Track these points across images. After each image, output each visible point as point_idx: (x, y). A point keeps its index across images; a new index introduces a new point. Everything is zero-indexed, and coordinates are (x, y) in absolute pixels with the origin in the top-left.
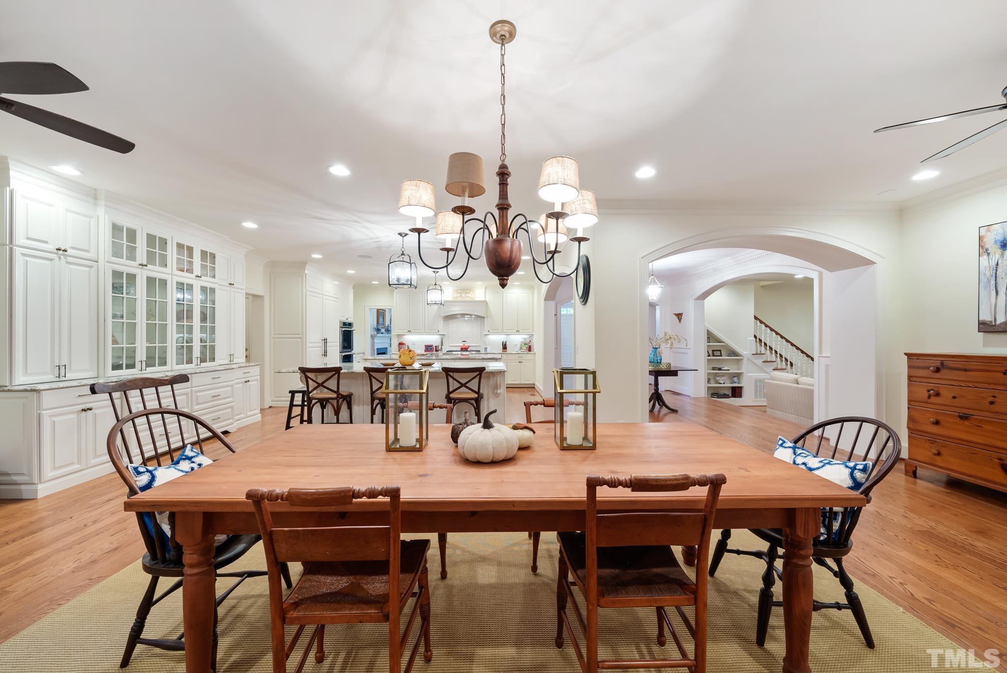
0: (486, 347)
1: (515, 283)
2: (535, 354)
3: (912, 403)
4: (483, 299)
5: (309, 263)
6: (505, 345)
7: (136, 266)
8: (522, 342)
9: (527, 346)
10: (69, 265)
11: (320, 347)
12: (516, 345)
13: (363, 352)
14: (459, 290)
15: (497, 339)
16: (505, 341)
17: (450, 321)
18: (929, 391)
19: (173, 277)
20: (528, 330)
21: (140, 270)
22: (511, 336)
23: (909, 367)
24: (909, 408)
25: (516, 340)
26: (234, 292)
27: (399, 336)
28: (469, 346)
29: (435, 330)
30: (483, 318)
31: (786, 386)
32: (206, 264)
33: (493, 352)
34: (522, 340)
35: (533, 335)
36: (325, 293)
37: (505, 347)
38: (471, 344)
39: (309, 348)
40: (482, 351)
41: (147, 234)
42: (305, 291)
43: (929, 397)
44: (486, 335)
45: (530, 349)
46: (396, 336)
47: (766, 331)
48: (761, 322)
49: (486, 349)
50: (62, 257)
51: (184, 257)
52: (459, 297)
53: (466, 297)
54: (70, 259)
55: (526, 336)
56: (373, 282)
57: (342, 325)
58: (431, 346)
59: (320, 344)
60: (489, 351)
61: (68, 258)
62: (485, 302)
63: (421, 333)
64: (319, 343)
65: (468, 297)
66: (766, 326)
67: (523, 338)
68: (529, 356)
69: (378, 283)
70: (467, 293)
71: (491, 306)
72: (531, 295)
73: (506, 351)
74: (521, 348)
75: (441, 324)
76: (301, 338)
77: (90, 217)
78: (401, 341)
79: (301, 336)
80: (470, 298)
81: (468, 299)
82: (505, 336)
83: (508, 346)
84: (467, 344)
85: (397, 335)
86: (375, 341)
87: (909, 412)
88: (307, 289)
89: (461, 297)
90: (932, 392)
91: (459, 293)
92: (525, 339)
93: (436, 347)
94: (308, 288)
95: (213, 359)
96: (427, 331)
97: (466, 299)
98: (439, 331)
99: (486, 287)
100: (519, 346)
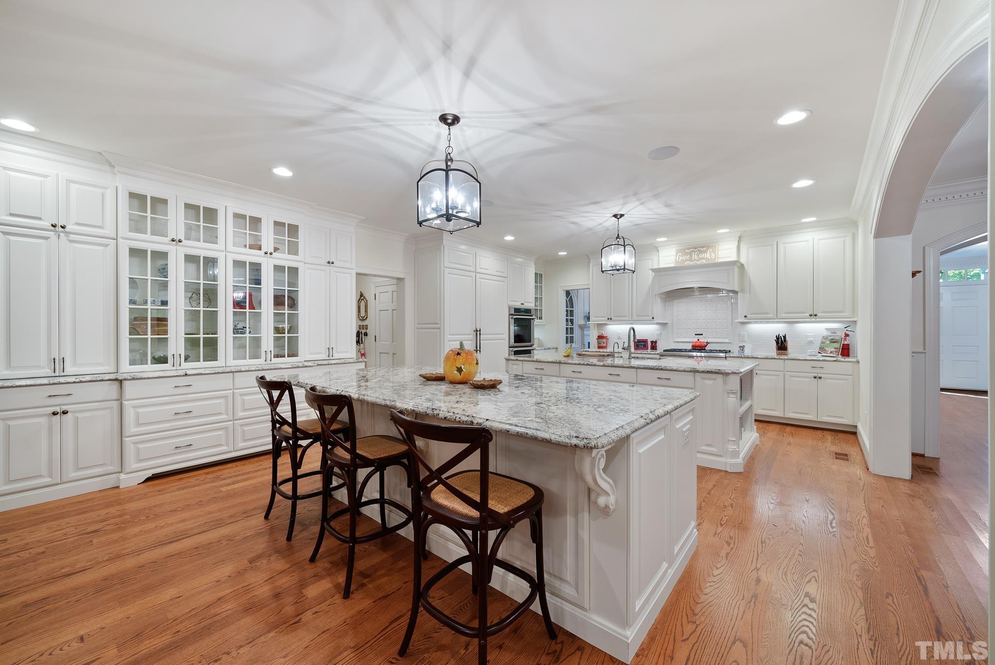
0: (741, 345)
2: (860, 361)
4: (733, 258)
6: (784, 341)
7: (167, 242)
8: (825, 338)
9: (837, 345)
10: (73, 244)
11: (472, 340)
12: (811, 342)
13: (555, 346)
14: (688, 249)
15: (765, 331)
16: (783, 335)
17: (675, 302)
19: (227, 253)
20: (843, 312)
21: (175, 247)
22: (796, 325)
25: (810, 332)
26: (335, 272)
27: (600, 326)
28: (708, 343)
29: (649, 316)
30: (735, 292)
32: (284, 238)
33: (757, 354)
34: (826, 333)
35: (855, 322)
36: (479, 270)
37: (781, 345)
39: (449, 341)
40: (735, 351)
41: (185, 204)
42: (442, 268)
44: (740, 324)
45: (846, 351)
46: (595, 326)
50: (62, 234)
51: (246, 230)
52: (687, 260)
53: (700, 259)
54: (72, 237)
55: (834, 326)
56: (559, 253)
57: (513, 312)
58: (645, 341)
60: (747, 352)
61: (71, 235)
62: (739, 266)
65: (703, 258)
67: (827, 329)
68: (844, 365)
70: (701, 252)
71: (750, 271)
72: (849, 239)
73: (786, 354)
74: (822, 349)
75: (658, 307)
76: (439, 328)
77: (106, 188)
78: (602, 333)
80: (707, 259)
81: (703, 262)
82: (782, 325)
83: (789, 345)
84: (703, 340)
85: (598, 324)
86: (585, 332)
88: (445, 265)
89: (691, 260)
91: (687, 254)
92: (834, 331)
93: (652, 342)
94: (447, 264)
95: (293, 354)
96: (635, 318)
97: (699, 263)
98: (653, 318)
99: (740, 238)
100: (818, 344)
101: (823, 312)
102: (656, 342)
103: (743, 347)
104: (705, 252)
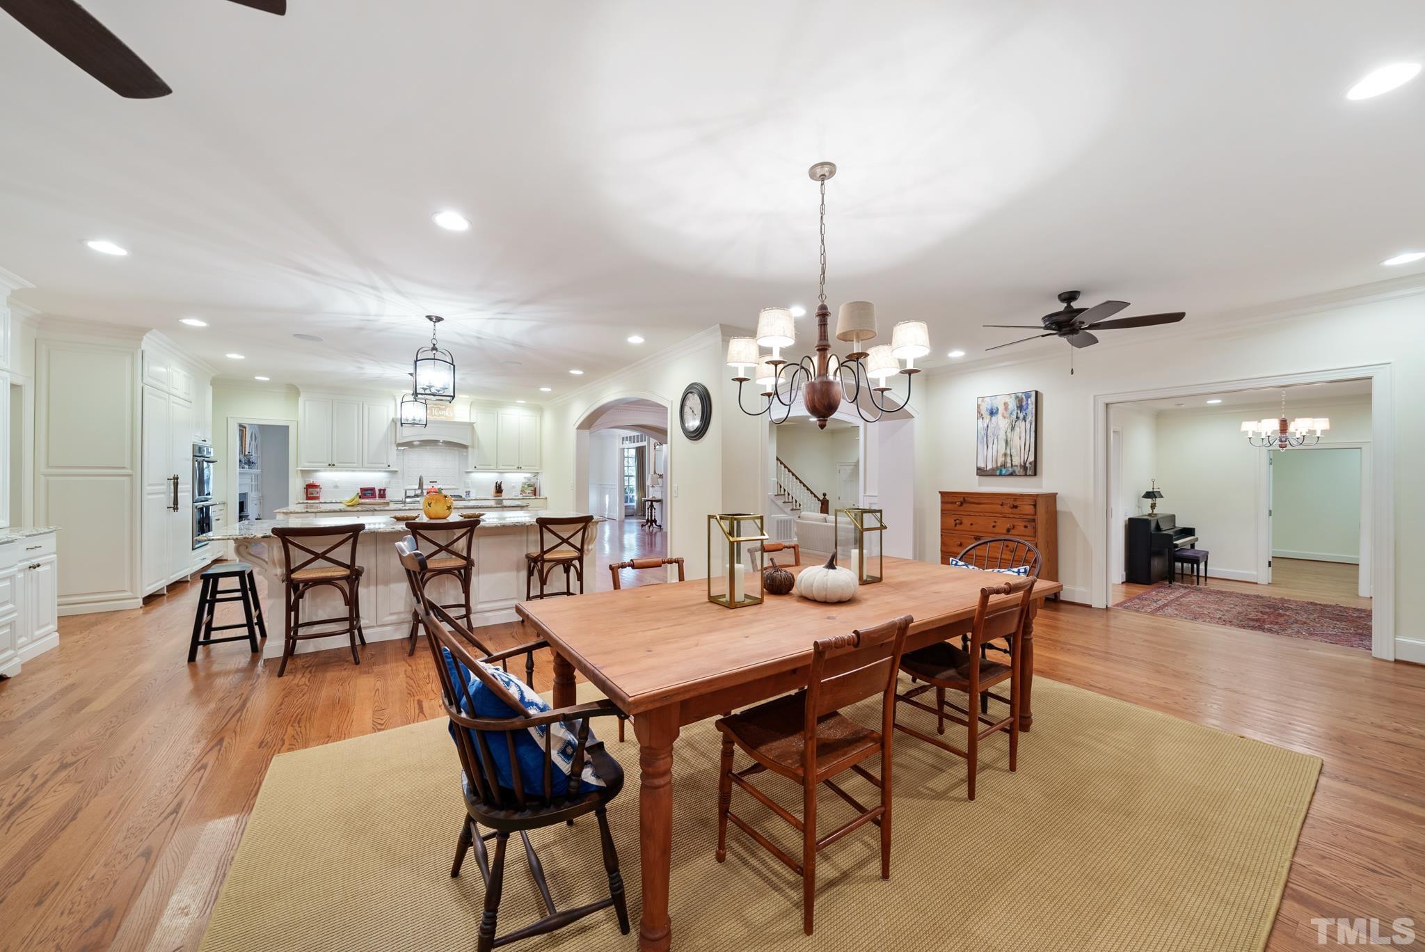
0: (468, 490)
1: (518, 402)
2: (546, 498)
3: (944, 531)
4: (468, 420)
5: (154, 330)
6: (500, 486)
8: (524, 484)
9: (531, 488)
12: (514, 487)
15: (487, 479)
16: (499, 482)
18: (955, 521)
20: (534, 466)
22: (506, 475)
23: (942, 502)
24: (941, 535)
25: (514, 480)
27: (306, 473)
29: (382, 462)
30: (465, 447)
31: (816, 525)
33: (478, 497)
34: (524, 481)
35: (538, 473)
36: (173, 391)
37: (499, 490)
38: (447, 487)
40: (465, 496)
43: (956, 525)
44: (467, 472)
45: (537, 492)
46: (300, 474)
47: (784, 471)
48: (781, 463)
49: (468, 493)
53: (437, 416)
55: (528, 475)
56: (257, 378)
57: (197, 452)
58: (373, 490)
59: (165, 487)
60: (473, 496)
62: (471, 424)
63: (353, 469)
64: (163, 484)
65: (442, 415)
66: (785, 467)
67: (525, 478)
69: (267, 379)
70: (442, 409)
71: (478, 428)
72: (538, 419)
73: (501, 496)
74: (522, 491)
75: (393, 456)
76: (130, 475)
78: (310, 481)
79: (128, 471)
80: (447, 416)
81: (443, 418)
82: (496, 475)
83: (503, 488)
84: (437, 486)
87: (942, 538)
88: (144, 382)
89: (432, 414)
90: (957, 521)
91: (428, 409)
92: (528, 479)
93: (380, 490)
94: (147, 379)
96: (366, 465)
97: (439, 418)
98: (389, 466)
99: (472, 403)
100: (519, 488)
101: (526, 466)
102: (384, 490)
103: (469, 492)
104: (444, 410)
